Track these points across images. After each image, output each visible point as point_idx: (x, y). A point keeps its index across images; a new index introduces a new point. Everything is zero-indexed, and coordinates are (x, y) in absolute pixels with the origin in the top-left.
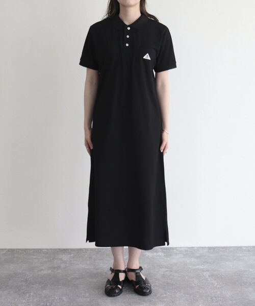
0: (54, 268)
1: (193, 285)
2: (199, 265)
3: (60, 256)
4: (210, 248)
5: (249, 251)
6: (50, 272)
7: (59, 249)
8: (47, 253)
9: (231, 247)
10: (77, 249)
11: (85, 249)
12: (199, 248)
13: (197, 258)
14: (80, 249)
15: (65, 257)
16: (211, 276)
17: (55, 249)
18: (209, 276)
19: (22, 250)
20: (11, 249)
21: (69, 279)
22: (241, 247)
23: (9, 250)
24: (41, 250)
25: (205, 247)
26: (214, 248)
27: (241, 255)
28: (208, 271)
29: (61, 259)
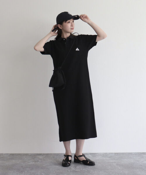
0: (36, 161)
1: (108, 168)
2: (110, 160)
3: (38, 157)
4: (115, 153)
5: (136, 155)
6: (34, 163)
7: (37, 154)
8: (31, 155)
9: (126, 153)
10: (46, 154)
11: (51, 154)
12: (110, 153)
13: (109, 157)
14: (48, 154)
15: (41, 157)
16: (117, 165)
17: (35, 154)
18: (116, 165)
19: (18, 154)
20: (12, 154)
21: (44, 166)
22: (132, 153)
23: (11, 154)
24: (28, 154)
25: (113, 153)
26: (117, 154)
27: (132, 156)
28: (115, 163)
29: (39, 158)
